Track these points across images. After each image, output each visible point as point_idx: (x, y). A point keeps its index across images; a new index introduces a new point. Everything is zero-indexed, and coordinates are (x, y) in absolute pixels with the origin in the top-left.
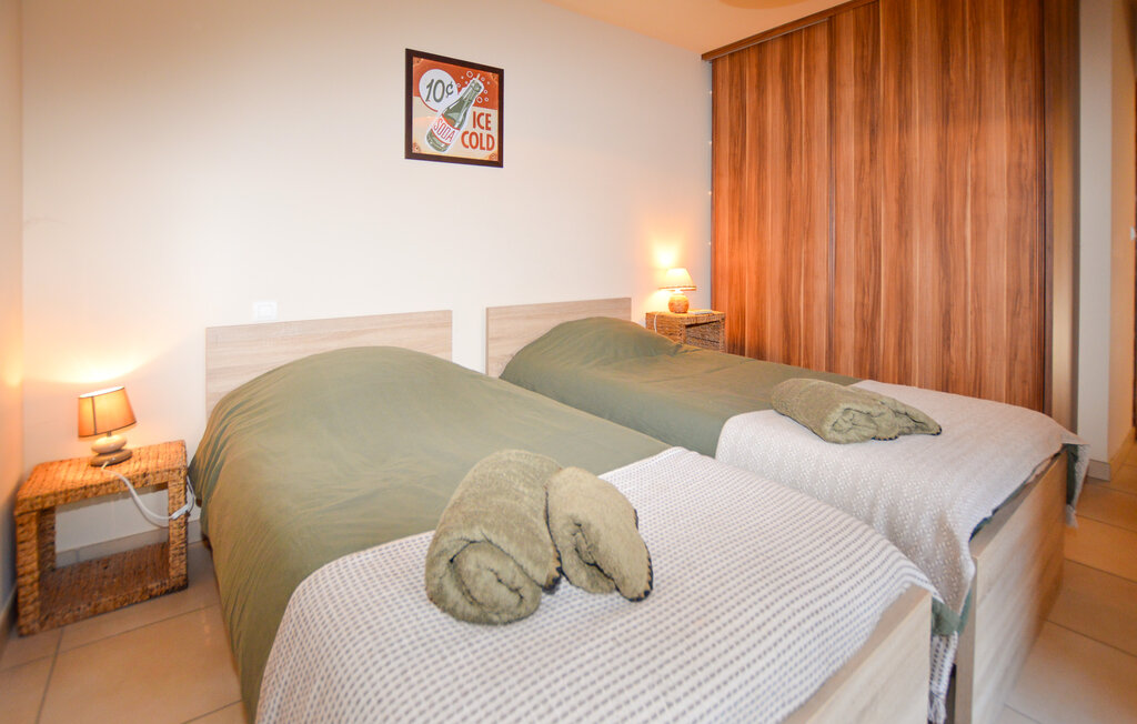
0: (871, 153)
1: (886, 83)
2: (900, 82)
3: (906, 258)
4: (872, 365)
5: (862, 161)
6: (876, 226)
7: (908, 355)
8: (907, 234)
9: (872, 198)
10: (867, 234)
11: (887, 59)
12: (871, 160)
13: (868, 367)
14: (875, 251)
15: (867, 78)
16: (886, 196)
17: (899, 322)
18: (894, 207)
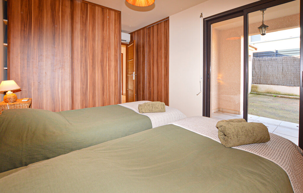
0: (85, 45)
1: (89, 27)
2: (93, 29)
3: (94, 75)
4: (86, 104)
5: (82, 47)
6: (86, 66)
7: (95, 100)
8: (94, 69)
9: (85, 57)
10: (84, 68)
11: (90, 20)
12: (85, 47)
13: (85, 105)
14: (86, 72)
15: (84, 24)
16: (89, 57)
17: (93, 91)
18: (91, 61)
